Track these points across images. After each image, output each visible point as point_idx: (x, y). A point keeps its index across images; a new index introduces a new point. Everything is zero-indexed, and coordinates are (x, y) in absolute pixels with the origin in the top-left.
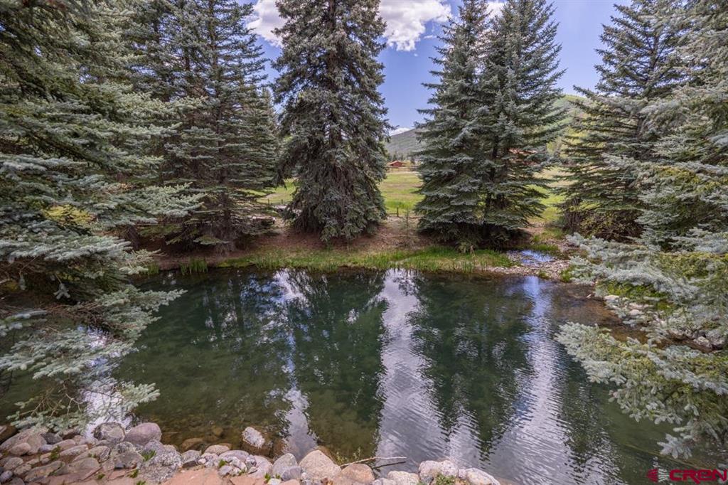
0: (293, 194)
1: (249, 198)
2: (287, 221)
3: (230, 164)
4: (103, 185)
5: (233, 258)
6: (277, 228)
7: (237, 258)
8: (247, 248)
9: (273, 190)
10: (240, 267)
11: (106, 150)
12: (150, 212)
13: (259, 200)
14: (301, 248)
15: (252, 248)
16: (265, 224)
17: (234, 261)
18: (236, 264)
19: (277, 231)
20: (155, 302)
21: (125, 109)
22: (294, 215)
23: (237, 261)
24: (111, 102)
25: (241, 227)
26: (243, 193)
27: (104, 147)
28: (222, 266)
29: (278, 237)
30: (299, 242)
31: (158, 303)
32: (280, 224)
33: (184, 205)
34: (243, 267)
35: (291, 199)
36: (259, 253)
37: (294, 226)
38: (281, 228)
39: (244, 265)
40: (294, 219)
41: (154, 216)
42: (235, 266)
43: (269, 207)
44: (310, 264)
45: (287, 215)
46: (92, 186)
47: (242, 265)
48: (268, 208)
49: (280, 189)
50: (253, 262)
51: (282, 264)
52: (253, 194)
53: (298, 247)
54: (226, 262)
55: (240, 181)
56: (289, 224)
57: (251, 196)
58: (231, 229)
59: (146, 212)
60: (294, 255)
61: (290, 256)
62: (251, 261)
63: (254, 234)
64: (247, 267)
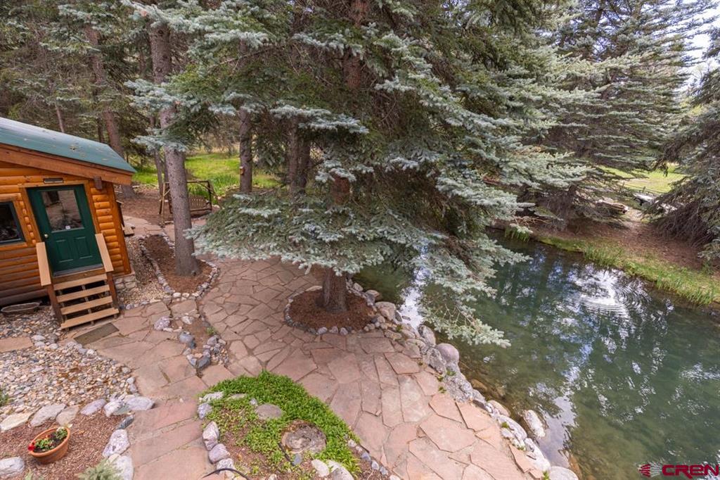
0: (675, 184)
1: (606, 179)
2: (647, 215)
3: (605, 136)
4: (519, 145)
5: (559, 238)
6: (628, 220)
7: (563, 239)
8: (580, 232)
9: (645, 173)
10: (564, 250)
11: (531, 113)
12: (536, 176)
13: (621, 182)
14: (656, 255)
15: (586, 234)
16: (615, 212)
17: (559, 241)
18: (560, 244)
19: (626, 224)
20: (502, 258)
21: (551, 73)
22: (662, 211)
23: (563, 242)
24: (541, 66)
25: (583, 208)
26: (600, 171)
27: (529, 111)
28: (544, 241)
29: (626, 232)
30: (656, 246)
31: (505, 259)
32: (633, 217)
33: (567, 176)
34: (567, 250)
35: (668, 189)
36: (592, 242)
37: (655, 224)
38: (633, 222)
39: (569, 248)
40: (659, 216)
41: (537, 181)
42: (558, 246)
43: (630, 193)
44: (663, 279)
45: (651, 209)
46: (511, 145)
47: (566, 248)
48: (626, 195)
49: (657, 175)
50: (580, 249)
51: (619, 263)
52: (614, 174)
53: (651, 252)
54: (550, 238)
55: (608, 156)
56: (647, 220)
57: (609, 175)
58: (569, 207)
59: (530, 175)
60: (642, 260)
61: (635, 260)
62: (578, 248)
63: (596, 219)
64: (571, 252)
